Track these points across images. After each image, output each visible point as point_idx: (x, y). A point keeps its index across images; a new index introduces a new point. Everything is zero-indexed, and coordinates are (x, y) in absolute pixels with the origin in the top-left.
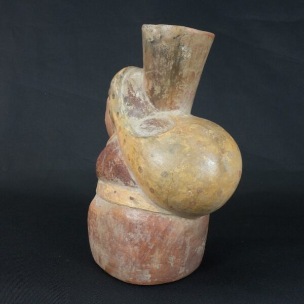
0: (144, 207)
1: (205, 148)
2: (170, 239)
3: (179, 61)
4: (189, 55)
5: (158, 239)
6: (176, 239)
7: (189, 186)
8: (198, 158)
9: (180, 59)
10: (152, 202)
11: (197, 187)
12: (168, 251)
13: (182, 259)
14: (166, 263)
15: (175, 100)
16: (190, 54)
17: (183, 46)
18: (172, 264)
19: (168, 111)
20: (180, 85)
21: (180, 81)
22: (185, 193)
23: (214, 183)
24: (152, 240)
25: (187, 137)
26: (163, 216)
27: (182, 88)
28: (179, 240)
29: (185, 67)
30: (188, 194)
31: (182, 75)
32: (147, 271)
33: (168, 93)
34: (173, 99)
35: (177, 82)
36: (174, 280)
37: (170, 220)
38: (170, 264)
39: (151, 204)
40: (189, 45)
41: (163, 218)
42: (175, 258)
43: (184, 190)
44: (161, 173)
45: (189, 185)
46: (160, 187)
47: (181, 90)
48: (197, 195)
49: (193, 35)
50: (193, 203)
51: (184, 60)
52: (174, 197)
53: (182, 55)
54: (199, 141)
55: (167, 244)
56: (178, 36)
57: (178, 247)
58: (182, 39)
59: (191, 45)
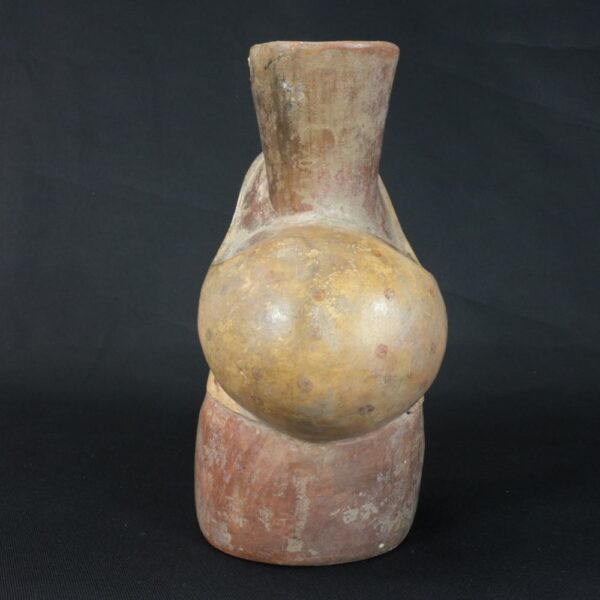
2: (258, 471)
3: (285, 113)
4: (302, 97)
5: (237, 466)
6: (270, 475)
7: (239, 362)
8: (257, 306)
9: (285, 108)
11: (250, 366)
12: (256, 496)
13: (288, 522)
14: (255, 520)
15: (297, 192)
16: (302, 94)
17: (284, 80)
18: (267, 525)
19: (291, 214)
20: (300, 161)
21: (296, 152)
22: (236, 376)
23: (283, 361)
24: (228, 466)
26: (247, 423)
27: (306, 166)
28: (277, 478)
29: (300, 122)
30: (240, 378)
31: (297, 139)
32: (224, 526)
33: (282, 178)
34: (293, 190)
35: (291, 155)
36: (280, 563)
37: (258, 432)
38: (263, 525)
40: (294, 76)
41: (246, 427)
42: (272, 514)
43: (234, 370)
45: (238, 359)
47: (306, 170)
48: (256, 384)
49: (296, 55)
51: (293, 109)
53: (288, 99)
54: (272, 272)
55: (253, 481)
56: (270, 63)
57: (276, 493)
58: (277, 67)
59: (298, 76)
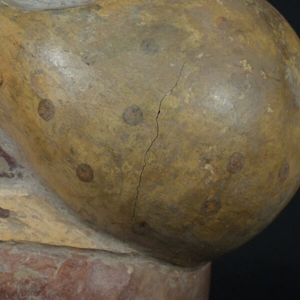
0: (46, 235)
1: (241, 38)
7: (208, 150)
10: (71, 219)
11: (228, 153)
22: (193, 173)
23: (273, 141)
25: (189, 7)
30: (202, 175)
37: (130, 271)
39: (72, 224)
41: (108, 268)
43: (193, 164)
44: (120, 112)
45: (208, 145)
46: (117, 159)
48: (227, 179)
50: (211, 207)
52: (159, 188)
